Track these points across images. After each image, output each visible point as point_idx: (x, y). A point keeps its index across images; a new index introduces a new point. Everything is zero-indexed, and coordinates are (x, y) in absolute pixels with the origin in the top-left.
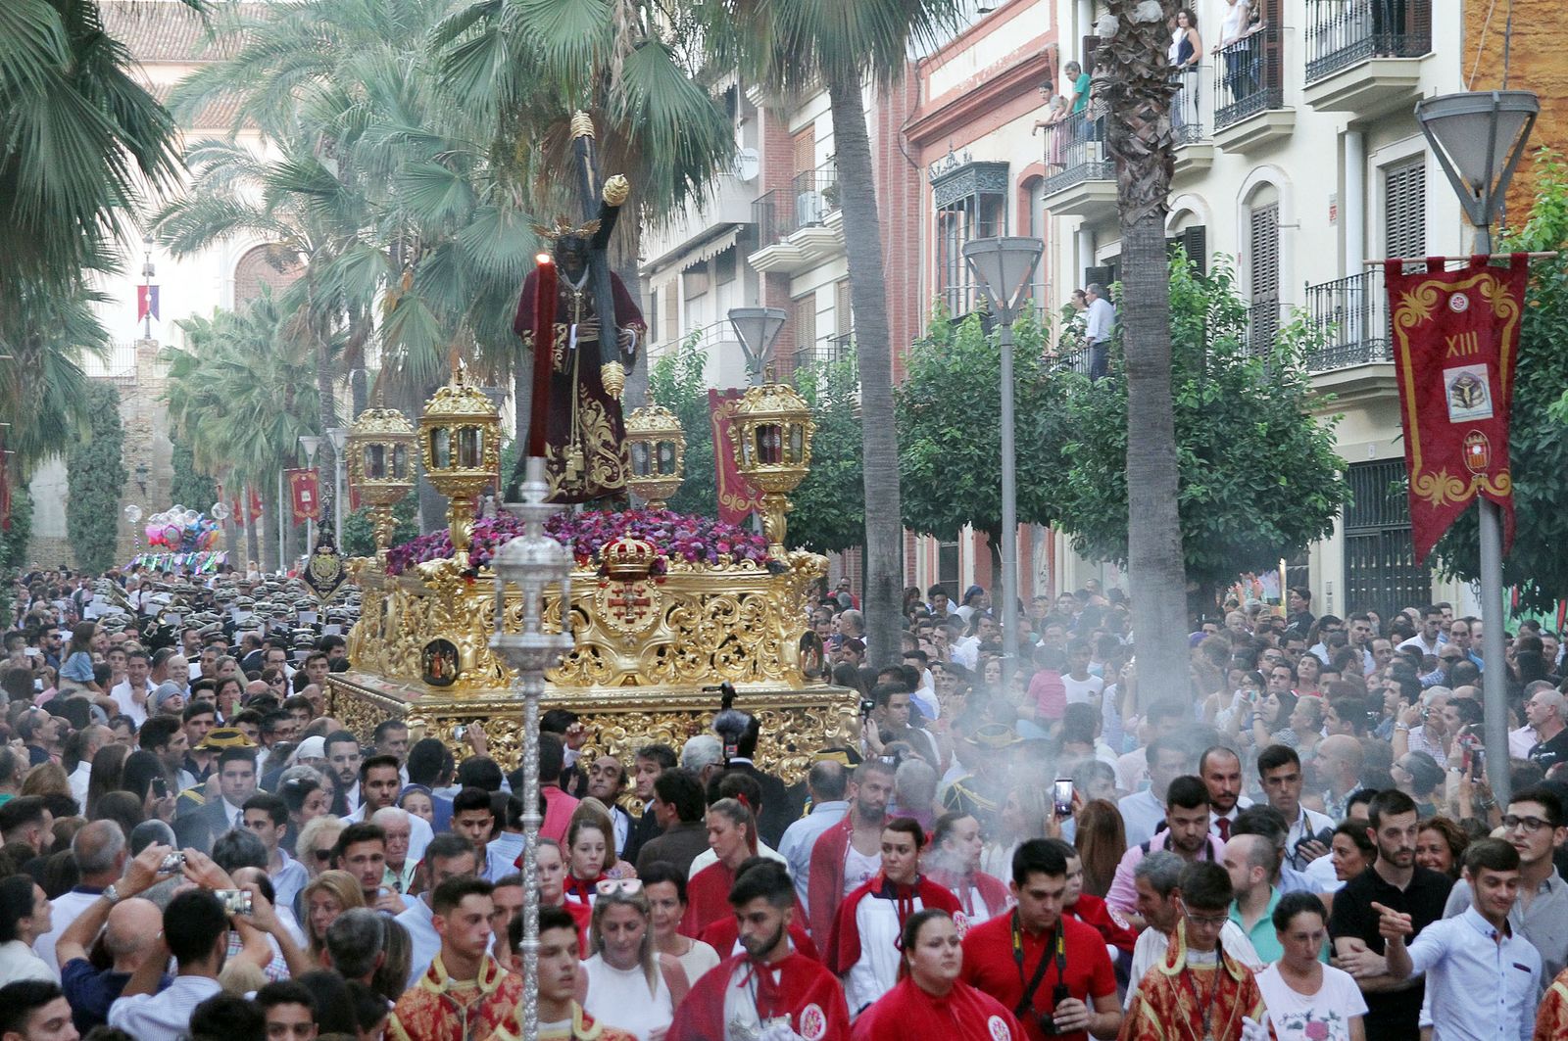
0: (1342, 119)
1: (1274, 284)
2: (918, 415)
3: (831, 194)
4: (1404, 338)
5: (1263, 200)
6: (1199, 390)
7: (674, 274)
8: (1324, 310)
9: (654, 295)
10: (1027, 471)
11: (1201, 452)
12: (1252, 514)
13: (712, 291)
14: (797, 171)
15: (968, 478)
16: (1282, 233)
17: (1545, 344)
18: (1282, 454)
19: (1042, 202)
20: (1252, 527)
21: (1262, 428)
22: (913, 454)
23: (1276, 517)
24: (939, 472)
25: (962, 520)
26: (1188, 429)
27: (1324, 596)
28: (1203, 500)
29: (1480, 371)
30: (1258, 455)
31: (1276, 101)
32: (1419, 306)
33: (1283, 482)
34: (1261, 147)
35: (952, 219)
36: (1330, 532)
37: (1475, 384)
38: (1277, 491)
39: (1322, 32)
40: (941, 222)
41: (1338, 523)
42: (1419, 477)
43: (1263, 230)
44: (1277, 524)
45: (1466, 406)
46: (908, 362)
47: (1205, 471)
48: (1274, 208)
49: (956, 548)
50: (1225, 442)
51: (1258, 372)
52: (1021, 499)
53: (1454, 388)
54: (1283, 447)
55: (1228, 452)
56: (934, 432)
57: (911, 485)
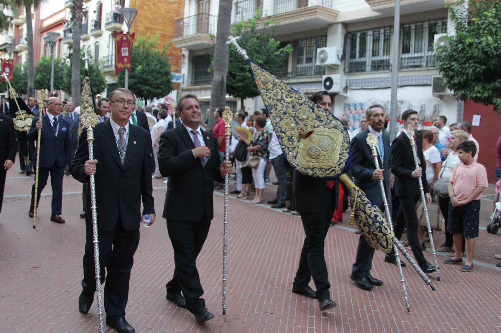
0: (110, 33)
1: (98, 57)
2: (38, 70)
3: (26, 39)
5: (97, 44)
8: (106, 60)
14: (20, 35)
15: (47, 82)
16: (100, 49)
17: (137, 60)
19: (62, 42)
21: (95, 74)
22: (37, 77)
23: (97, 88)
24: (42, 80)
25: (45, 88)
30: (94, 78)
31: (100, 29)
32: (119, 38)
33: (98, 83)
34: (98, 36)
35: (47, 45)
36: (104, 91)
37: (126, 50)
38: (96, 84)
39: (108, 19)
40: (45, 45)
41: (106, 90)
43: (97, 48)
45: (125, 54)
46: (38, 62)
48: (99, 45)
51: (94, 66)
52: (54, 86)
54: (98, 77)
56: (41, 74)
57: (36, 82)
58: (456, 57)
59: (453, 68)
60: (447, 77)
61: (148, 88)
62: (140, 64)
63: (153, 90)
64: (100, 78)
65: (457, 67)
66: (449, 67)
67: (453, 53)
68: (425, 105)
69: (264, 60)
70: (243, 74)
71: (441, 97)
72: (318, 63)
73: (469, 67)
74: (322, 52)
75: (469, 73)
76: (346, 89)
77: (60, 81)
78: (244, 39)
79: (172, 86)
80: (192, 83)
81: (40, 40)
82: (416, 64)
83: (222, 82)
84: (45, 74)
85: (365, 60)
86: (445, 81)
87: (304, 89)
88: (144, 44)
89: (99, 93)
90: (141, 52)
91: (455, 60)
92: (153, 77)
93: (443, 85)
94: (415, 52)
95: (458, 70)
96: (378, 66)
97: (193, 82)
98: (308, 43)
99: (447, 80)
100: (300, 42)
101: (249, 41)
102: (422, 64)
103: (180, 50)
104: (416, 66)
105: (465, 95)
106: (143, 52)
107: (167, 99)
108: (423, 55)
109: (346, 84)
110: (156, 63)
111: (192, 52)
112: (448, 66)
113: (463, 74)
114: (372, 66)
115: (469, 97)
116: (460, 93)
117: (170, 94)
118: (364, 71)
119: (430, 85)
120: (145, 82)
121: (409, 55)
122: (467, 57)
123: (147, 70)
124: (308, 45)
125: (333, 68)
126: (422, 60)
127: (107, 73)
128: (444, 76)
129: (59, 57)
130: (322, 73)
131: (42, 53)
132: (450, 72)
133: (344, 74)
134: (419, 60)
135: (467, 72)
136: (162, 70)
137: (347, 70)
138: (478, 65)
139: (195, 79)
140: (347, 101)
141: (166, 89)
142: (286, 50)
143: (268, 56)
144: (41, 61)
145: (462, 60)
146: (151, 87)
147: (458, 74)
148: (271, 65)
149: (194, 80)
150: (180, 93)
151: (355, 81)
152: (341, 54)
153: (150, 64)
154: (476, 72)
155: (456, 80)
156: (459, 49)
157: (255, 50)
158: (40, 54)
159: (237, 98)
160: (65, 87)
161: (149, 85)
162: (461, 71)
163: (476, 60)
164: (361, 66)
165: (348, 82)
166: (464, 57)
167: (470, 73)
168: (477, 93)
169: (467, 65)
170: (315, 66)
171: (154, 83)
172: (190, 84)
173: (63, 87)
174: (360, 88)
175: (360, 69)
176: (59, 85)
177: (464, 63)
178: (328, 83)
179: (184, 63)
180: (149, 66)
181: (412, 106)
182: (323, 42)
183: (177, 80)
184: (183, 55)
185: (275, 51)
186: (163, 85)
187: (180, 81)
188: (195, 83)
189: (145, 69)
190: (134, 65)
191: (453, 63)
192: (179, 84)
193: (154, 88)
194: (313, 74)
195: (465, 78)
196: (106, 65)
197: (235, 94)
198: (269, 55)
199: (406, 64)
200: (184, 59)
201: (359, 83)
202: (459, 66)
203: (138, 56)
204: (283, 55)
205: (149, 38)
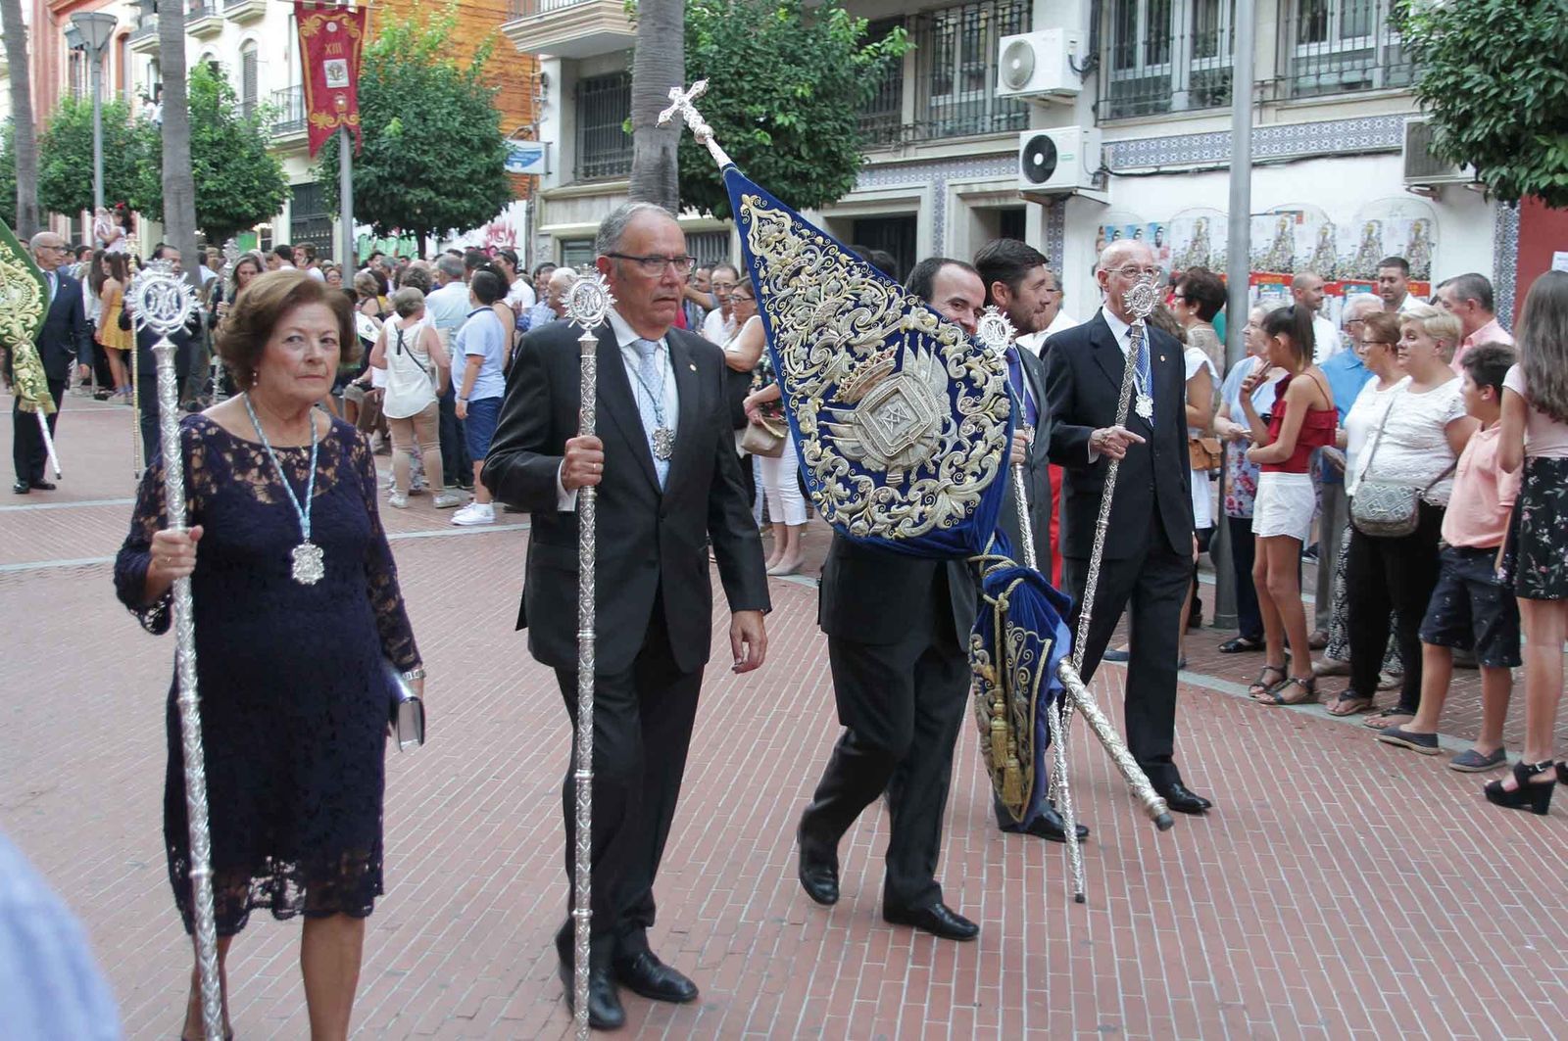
1: (254, 93)
2: (53, 147)
6: (212, 132)
8: (281, 104)
11: (212, 164)
12: (240, 198)
15: (84, 184)
16: (259, 65)
17: (385, 99)
18: (256, 169)
19: (129, 45)
20: (240, 205)
21: (245, 153)
22: (51, 169)
23: (253, 201)
24: (67, 179)
26: (205, 152)
28: (213, 189)
29: (342, 63)
30: (243, 168)
33: (256, 183)
34: (249, 20)
35: (77, 56)
36: (281, 212)
37: (340, 69)
38: (253, 188)
40: (71, 58)
41: (286, 209)
43: (249, 63)
44: (253, 205)
45: (336, 79)
47: (215, 174)
48: (255, 52)
50: (226, 160)
51: (242, 126)
53: (329, 70)
54: (256, 165)
55: (227, 166)
56: (64, 158)
57: (49, 187)
58: (1478, 46)
59: (1467, 86)
60: (1447, 121)
61: (424, 194)
62: (394, 115)
63: (441, 201)
64: (264, 166)
65: (1480, 83)
66: (1456, 84)
67: (1467, 34)
68: (1380, 224)
69: (813, 85)
70: (743, 136)
71: (1436, 193)
72: (1003, 90)
73: (1524, 81)
74: (1017, 48)
75: (1523, 101)
76: (1102, 176)
77: (130, 183)
78: (742, 16)
79: (509, 186)
80: (575, 172)
81: (55, 41)
82: (1347, 78)
83: (663, 167)
84: (75, 158)
85: (1167, 72)
86: (1441, 134)
87: (956, 181)
88: (405, 42)
89: (264, 217)
90: (397, 72)
91: (1475, 58)
92: (439, 155)
93: (1433, 149)
94: (1342, 37)
95: (1484, 92)
96: (1212, 92)
97: (581, 170)
98: (968, 18)
99: (1449, 130)
100: (941, 15)
101: (763, 19)
102: (1368, 76)
103: (531, 58)
104: (1351, 86)
105: (1512, 183)
106: (404, 72)
107: (494, 232)
108: (1371, 44)
109: (1103, 156)
110: (451, 108)
111: (570, 65)
112: (1451, 80)
113: (1506, 108)
114: (1191, 92)
115: (1525, 190)
116: (1494, 175)
117: (503, 212)
118: (1163, 109)
119: (1396, 152)
120: (416, 175)
121: (1325, 48)
122: (1519, 45)
123: (420, 133)
124: (967, 27)
125: (1056, 104)
126: (1370, 62)
127: (285, 148)
128: (1439, 115)
129: (121, 97)
130: (1021, 122)
131: (64, 84)
132: (1458, 101)
133: (1096, 126)
134: (1358, 63)
135: (1517, 99)
136: (471, 133)
137: (1105, 108)
138: (1556, 73)
139: (587, 159)
140: (1107, 219)
141: (488, 199)
142: (890, 47)
143: (826, 72)
144: (61, 114)
145: (1500, 57)
146: (438, 193)
147: (1487, 109)
148: (838, 102)
149: (582, 163)
150: (537, 208)
151: (1132, 148)
152: (1082, 52)
153: (429, 112)
154: (1549, 97)
155: (1478, 131)
156: (1490, 19)
157: (782, 49)
158: (55, 89)
159: (728, 221)
160: (147, 202)
161: (430, 184)
162: (1496, 96)
163: (1552, 55)
164: (1152, 93)
165: (1109, 150)
166: (1508, 45)
167: (1528, 103)
168: (1553, 173)
169: (1518, 75)
170: (993, 99)
171: (447, 177)
172: (571, 177)
173: (141, 201)
174: (1154, 170)
175: (1151, 103)
176: (126, 193)
177: (1508, 69)
178: (1038, 159)
179: (545, 103)
180: (425, 120)
181: (1334, 227)
182: (1020, 13)
183: (524, 165)
184: (543, 76)
185: (852, 52)
186: (476, 185)
187: (537, 168)
188: (587, 175)
189: (414, 130)
190: (373, 117)
191: (1469, 70)
192: (532, 179)
193: (447, 195)
194: (988, 127)
195: (1513, 120)
196: (283, 119)
197: (719, 208)
198: (831, 69)
199: (1312, 81)
200: (545, 93)
201: (1148, 152)
202: (1491, 80)
203: (386, 88)
204: (882, 66)
205: (425, 23)
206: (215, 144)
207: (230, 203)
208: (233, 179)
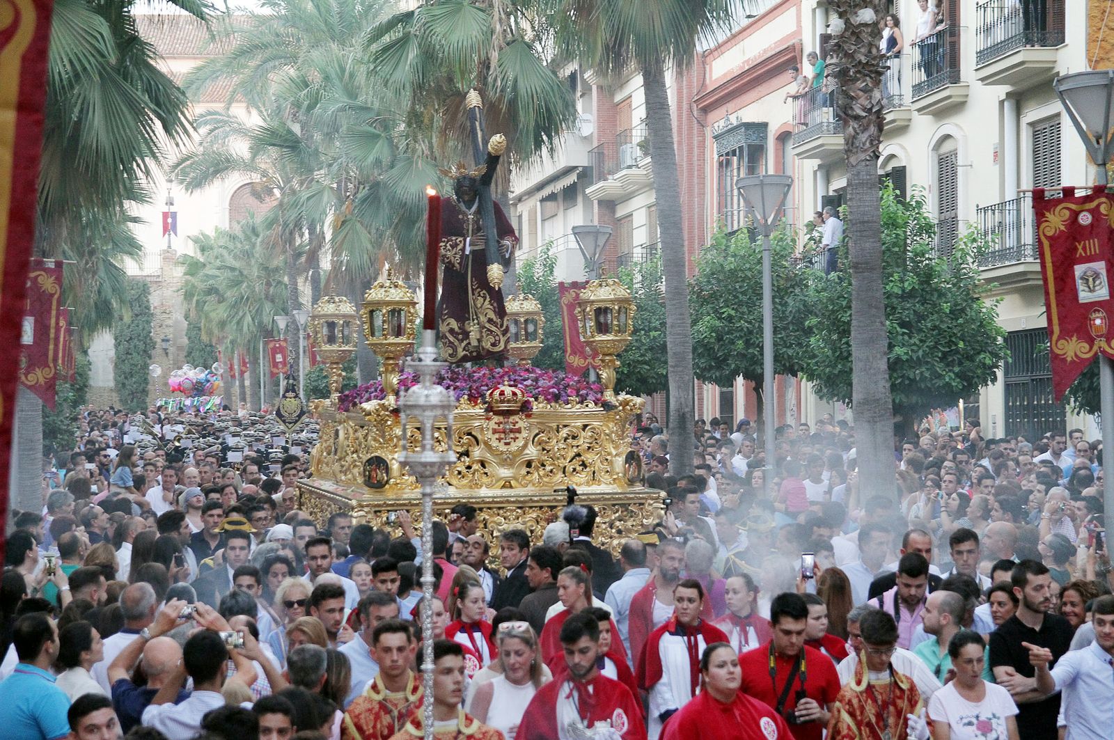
0: (1002, 90)
1: (954, 207)
2: (705, 299)
3: (643, 146)
4: (1046, 244)
5: (947, 147)
6: (902, 281)
7: (534, 202)
8: (990, 225)
9: (520, 217)
10: (782, 338)
11: (903, 325)
12: (939, 367)
13: (561, 214)
14: (619, 129)
16: (960, 171)
18: (960, 325)
19: (790, 151)
20: (940, 376)
21: (946, 307)
22: (701, 327)
23: (957, 369)
24: (719, 339)
25: (735, 373)
26: (894, 308)
27: (991, 425)
28: (904, 358)
29: (1100, 266)
30: (944, 326)
31: (955, 78)
32: (1057, 221)
33: (961, 345)
35: (728, 163)
36: (994, 380)
37: (1096, 276)
38: (957, 352)
39: (987, 30)
40: (721, 164)
41: (1000, 374)
42: (1057, 341)
44: (957, 375)
45: (1091, 291)
46: (697, 264)
47: (906, 337)
48: (954, 153)
49: (732, 392)
50: (921, 317)
51: (943, 268)
52: (777, 358)
53: (1082, 278)
54: (961, 321)
55: (922, 325)
56: (716, 311)
57: (700, 348)
64: (971, 320)
81: (702, 145)
84: (730, 311)
196: (994, 247)
206: (907, 296)
207: (927, 374)
208: (930, 343)
